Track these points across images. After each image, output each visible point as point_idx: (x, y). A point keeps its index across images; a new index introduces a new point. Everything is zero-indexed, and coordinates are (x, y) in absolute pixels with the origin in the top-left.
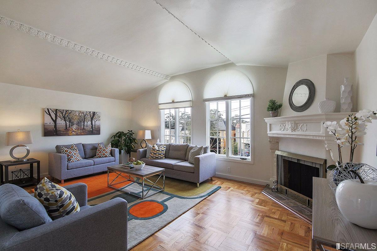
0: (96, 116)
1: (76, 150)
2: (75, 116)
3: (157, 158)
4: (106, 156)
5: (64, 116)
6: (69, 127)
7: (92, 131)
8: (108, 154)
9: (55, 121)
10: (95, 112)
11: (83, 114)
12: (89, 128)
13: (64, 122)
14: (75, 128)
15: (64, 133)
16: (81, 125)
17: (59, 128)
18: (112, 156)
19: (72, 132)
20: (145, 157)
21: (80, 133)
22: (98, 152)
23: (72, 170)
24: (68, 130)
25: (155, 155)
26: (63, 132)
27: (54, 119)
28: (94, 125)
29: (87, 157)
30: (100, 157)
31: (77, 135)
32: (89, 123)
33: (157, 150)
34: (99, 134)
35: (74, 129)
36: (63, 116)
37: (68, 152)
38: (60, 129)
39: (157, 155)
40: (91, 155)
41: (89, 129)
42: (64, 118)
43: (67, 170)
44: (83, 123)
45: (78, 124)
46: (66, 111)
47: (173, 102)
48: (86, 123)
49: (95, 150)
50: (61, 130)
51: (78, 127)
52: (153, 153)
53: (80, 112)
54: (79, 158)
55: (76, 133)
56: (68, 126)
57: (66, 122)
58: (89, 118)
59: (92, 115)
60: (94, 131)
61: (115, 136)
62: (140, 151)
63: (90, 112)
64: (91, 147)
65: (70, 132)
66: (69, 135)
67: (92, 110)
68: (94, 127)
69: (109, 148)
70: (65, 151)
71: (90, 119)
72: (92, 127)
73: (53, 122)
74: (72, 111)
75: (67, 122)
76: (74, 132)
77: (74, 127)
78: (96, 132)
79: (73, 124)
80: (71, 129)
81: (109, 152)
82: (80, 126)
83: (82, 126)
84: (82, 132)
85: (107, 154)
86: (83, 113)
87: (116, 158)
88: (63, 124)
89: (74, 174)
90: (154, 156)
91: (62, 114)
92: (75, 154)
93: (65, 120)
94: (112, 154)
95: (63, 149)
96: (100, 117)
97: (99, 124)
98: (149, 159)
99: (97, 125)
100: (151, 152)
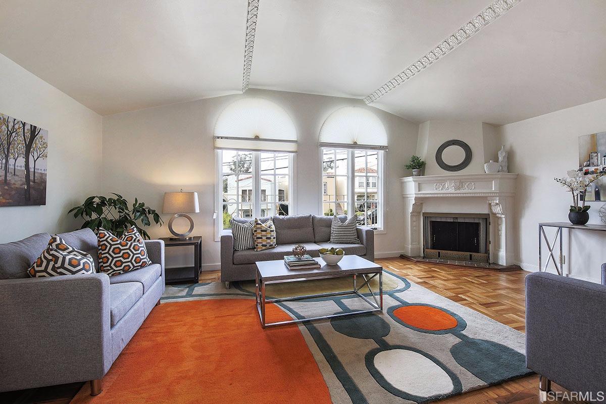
0: (37, 141)
7: (27, 191)
11: (4, 127)
12: (19, 180)
28: (32, 169)
30: (127, 270)
32: (21, 162)
34: (43, 202)
41: (18, 184)
47: (257, 138)
48: (11, 162)
52: (264, 238)
58: (19, 143)
59: (28, 135)
60: (31, 193)
63: (24, 125)
67: (29, 121)
68: (32, 177)
71: (22, 147)
72: (28, 177)
78: (35, 195)
86: (6, 122)
96: (47, 146)
97: (44, 170)
98: (259, 250)
99: (40, 171)
100: (259, 236)
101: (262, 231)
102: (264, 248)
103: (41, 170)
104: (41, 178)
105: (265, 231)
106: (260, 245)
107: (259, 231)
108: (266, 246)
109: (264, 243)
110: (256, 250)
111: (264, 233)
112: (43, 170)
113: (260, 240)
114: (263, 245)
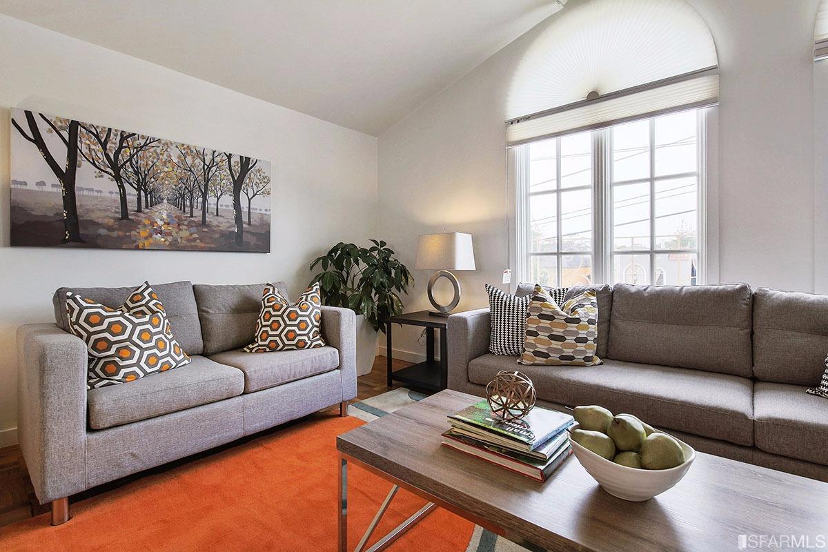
0: (253, 175)
1: (153, 312)
2: (165, 164)
3: (568, 361)
4: (301, 346)
5: (112, 156)
6: (139, 210)
7: (239, 235)
8: (309, 333)
9: (68, 178)
10: (248, 159)
11: (198, 161)
12: (226, 221)
13: (114, 186)
14: (165, 216)
15: (115, 234)
16: (192, 206)
17: (89, 211)
18: (328, 344)
19: (151, 236)
20: (486, 351)
21: (188, 240)
22: (263, 325)
23: (120, 429)
24: (135, 224)
25: (556, 344)
26: (110, 229)
27: (63, 164)
28: (245, 209)
29: (214, 345)
30: (273, 348)
31: (175, 247)
32: (227, 200)
33: (568, 320)
34: (266, 250)
35: (161, 223)
36: (107, 156)
37: (104, 326)
38: (94, 216)
39: (569, 346)
40: (233, 337)
41: (224, 227)
42: (115, 166)
43: (83, 435)
44: (200, 200)
45: (179, 200)
46: (124, 137)
47: (594, 98)
48: (212, 200)
49: (249, 316)
50: (100, 221)
51: (179, 213)
52: (543, 335)
53: (187, 150)
54: (172, 353)
55: (170, 239)
56: (132, 205)
57: (121, 187)
58: (223, 178)
59: (237, 169)
60: (246, 237)
61: (324, 260)
62: (464, 321)
63: (229, 157)
64: (232, 300)
65: (143, 234)
66: (137, 248)
67: (238, 152)
68: (245, 219)
69: (314, 306)
70: (86, 320)
71: (228, 183)
72: (238, 218)
73: (56, 181)
74: (149, 141)
75: (126, 185)
76: (161, 232)
77: (163, 212)
78: (252, 240)
79: (154, 200)
80: (147, 222)
81: (312, 322)
82: (188, 209)
83: (198, 213)
84: (196, 236)
85: (307, 335)
86: (200, 155)
87: (345, 353)
88: (106, 194)
89: (133, 455)
90: (555, 350)
91: (104, 148)
92: (146, 336)
93: (117, 178)
94: (327, 334)
95: (77, 309)
96: (269, 180)
97: (266, 210)
98: (525, 362)
99: (258, 211)
100: (532, 327)
101: (542, 317)
102: (539, 360)
103: (260, 210)
104: (262, 219)
105: (551, 318)
106: (529, 351)
107: (534, 316)
108: (546, 355)
109: (541, 348)
110: (518, 361)
111: (545, 323)
112: (263, 209)
113: (531, 339)
114: (537, 353)
